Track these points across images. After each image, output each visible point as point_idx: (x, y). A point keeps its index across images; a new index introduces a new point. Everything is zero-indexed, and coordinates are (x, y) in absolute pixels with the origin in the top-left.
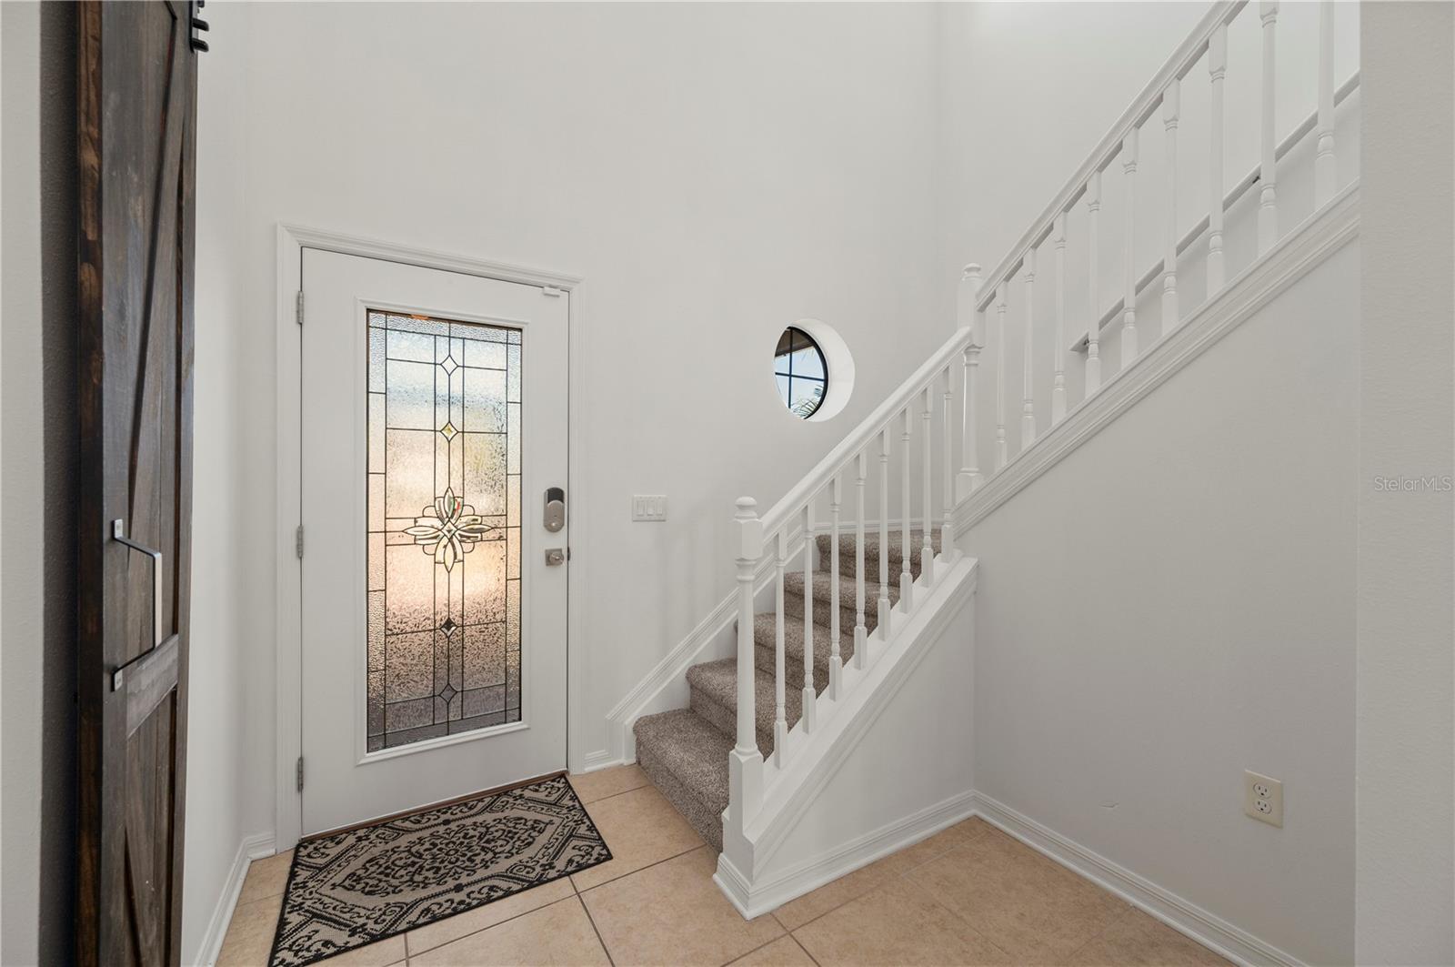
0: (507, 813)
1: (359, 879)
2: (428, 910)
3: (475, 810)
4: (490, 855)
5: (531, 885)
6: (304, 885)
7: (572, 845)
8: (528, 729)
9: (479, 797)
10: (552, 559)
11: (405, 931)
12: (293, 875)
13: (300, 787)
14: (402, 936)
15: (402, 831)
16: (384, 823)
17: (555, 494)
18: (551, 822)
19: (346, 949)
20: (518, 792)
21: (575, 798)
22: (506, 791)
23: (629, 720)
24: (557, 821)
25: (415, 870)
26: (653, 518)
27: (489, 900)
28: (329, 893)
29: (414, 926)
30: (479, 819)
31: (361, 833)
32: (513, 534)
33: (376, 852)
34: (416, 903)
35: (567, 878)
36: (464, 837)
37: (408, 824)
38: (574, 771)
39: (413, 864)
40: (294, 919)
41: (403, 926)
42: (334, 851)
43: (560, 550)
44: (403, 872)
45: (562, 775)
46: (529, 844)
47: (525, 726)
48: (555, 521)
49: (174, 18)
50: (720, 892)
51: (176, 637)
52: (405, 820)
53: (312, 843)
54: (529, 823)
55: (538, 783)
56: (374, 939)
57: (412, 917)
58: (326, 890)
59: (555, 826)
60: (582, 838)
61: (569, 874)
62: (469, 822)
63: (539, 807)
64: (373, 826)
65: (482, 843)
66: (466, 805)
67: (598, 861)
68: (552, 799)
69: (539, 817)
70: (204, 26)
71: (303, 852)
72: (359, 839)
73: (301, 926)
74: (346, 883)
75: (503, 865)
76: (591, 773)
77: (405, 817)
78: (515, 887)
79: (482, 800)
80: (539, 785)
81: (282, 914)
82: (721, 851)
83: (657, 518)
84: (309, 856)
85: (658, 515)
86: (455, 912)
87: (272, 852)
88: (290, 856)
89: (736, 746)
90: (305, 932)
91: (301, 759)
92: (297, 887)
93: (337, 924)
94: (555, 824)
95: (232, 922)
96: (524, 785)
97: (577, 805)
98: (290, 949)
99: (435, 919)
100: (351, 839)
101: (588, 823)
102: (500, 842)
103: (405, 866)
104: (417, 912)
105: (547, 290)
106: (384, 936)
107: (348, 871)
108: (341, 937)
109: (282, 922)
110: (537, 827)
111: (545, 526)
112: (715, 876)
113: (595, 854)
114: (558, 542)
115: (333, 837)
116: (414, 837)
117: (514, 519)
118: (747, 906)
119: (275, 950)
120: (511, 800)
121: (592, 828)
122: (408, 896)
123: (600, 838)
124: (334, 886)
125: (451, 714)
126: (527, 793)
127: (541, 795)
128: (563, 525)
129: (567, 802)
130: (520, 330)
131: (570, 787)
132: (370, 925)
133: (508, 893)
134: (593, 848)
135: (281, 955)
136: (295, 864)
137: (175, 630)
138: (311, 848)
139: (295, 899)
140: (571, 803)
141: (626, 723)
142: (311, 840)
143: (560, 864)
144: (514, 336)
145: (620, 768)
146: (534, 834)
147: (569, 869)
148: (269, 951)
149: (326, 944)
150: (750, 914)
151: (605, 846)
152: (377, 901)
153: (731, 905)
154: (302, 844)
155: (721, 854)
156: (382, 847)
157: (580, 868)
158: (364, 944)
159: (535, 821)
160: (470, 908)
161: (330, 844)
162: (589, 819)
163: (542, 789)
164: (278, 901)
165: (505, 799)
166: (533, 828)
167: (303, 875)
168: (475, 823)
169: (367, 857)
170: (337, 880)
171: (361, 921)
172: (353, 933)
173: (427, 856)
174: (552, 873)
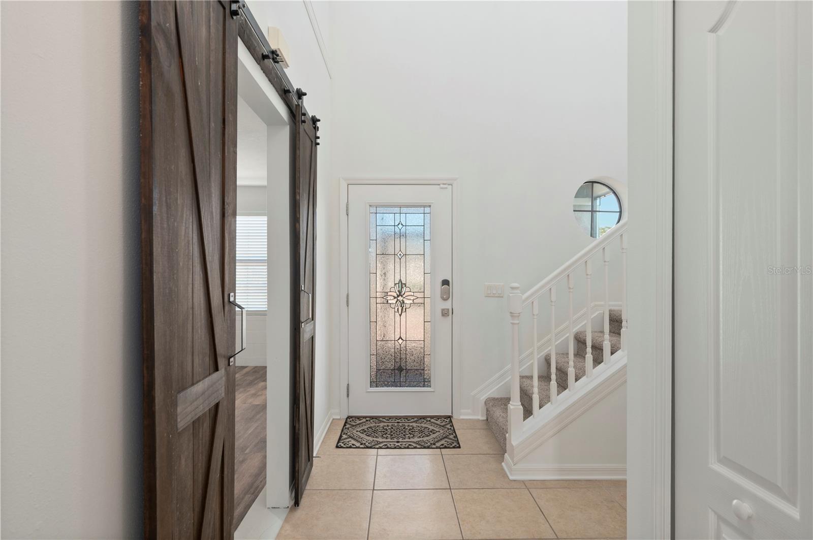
0: (422, 425)
1: (365, 431)
2: (386, 445)
3: (410, 421)
4: (412, 436)
5: (425, 448)
6: (348, 429)
7: (445, 440)
8: (434, 392)
9: (413, 417)
10: (445, 313)
11: (378, 448)
12: (345, 425)
13: (348, 396)
14: (376, 450)
15: (381, 422)
16: (376, 418)
17: (446, 282)
18: (439, 431)
19: (359, 448)
20: (429, 419)
21: (452, 426)
22: (424, 417)
23: (483, 397)
24: (442, 431)
25: (384, 433)
26: (496, 296)
27: (408, 448)
28: (355, 432)
29: (381, 448)
30: (411, 424)
31: (368, 419)
32: (427, 301)
33: (372, 425)
34: (382, 442)
35: (439, 450)
36: (404, 428)
37: (384, 420)
38: (455, 416)
39: (384, 432)
40: (344, 436)
41: (377, 447)
42: (358, 422)
43: (448, 309)
44: (380, 433)
45: (450, 417)
46: (428, 436)
47: (432, 390)
48: (446, 296)
49: (312, 142)
50: (503, 469)
51: (313, 322)
52: (383, 418)
53: (351, 418)
54: (430, 430)
55: (438, 417)
56: (368, 447)
57: (381, 445)
58: (355, 431)
59: (439, 433)
60: (450, 439)
61: (440, 448)
62: (406, 424)
63: (436, 426)
64: (372, 418)
65: (410, 432)
66: (407, 419)
67: (454, 447)
68: (442, 424)
69: (435, 429)
70: (318, 138)
71: (349, 420)
72: (367, 420)
73: (346, 439)
74: (361, 431)
75: (416, 439)
76: (463, 419)
77: (384, 417)
78: (418, 447)
79: (413, 419)
80: (438, 419)
81: (341, 435)
82: (506, 452)
83: (498, 296)
84: (350, 421)
85: (499, 294)
86: (395, 448)
87: (339, 417)
88: (345, 420)
89: (510, 402)
90: (348, 440)
91: (348, 385)
92: (346, 428)
93: (358, 441)
94: (441, 432)
95: (327, 433)
96: (432, 417)
97: (452, 428)
98: (343, 443)
99: (388, 448)
100: (364, 420)
101: (455, 435)
102: (417, 433)
103: (381, 432)
104: (382, 445)
105: (442, 186)
106: (371, 448)
107: (362, 428)
108: (358, 444)
109: (341, 436)
110: (433, 432)
111: (441, 297)
112: (503, 464)
113: (453, 445)
114: (447, 305)
115: (359, 418)
116: (386, 424)
117: (427, 294)
118: (511, 474)
119: (338, 442)
120: (425, 421)
121: (456, 437)
122: (380, 440)
123: (458, 440)
124: (357, 431)
125: (401, 379)
126: (432, 420)
127: (438, 422)
128: (449, 297)
129: (448, 426)
130: (430, 206)
131: (451, 422)
132: (367, 444)
133: (415, 448)
134: (453, 443)
135: (340, 444)
136: (346, 422)
137: (313, 320)
138: (351, 419)
139: (345, 431)
140: (450, 427)
141: (482, 399)
142: (351, 417)
143: (438, 444)
144: (427, 210)
145: (478, 420)
146: (431, 433)
147: (441, 447)
148: (337, 441)
149: (353, 445)
150: (511, 478)
151: (459, 443)
152: (370, 439)
153: (506, 474)
154: (349, 417)
155: (506, 454)
156: (374, 424)
157: (446, 447)
158: (364, 448)
159: (433, 430)
160: (400, 448)
161: (357, 420)
162: (455, 433)
163: (440, 420)
164: (340, 431)
165: (423, 420)
166: (431, 432)
167: (348, 426)
168: (409, 425)
169: (369, 426)
170: (359, 430)
171: (364, 442)
172: (361, 444)
173: (389, 430)
174: (434, 446)
